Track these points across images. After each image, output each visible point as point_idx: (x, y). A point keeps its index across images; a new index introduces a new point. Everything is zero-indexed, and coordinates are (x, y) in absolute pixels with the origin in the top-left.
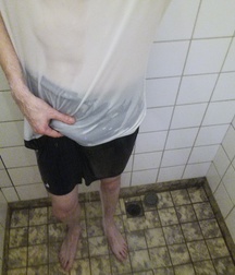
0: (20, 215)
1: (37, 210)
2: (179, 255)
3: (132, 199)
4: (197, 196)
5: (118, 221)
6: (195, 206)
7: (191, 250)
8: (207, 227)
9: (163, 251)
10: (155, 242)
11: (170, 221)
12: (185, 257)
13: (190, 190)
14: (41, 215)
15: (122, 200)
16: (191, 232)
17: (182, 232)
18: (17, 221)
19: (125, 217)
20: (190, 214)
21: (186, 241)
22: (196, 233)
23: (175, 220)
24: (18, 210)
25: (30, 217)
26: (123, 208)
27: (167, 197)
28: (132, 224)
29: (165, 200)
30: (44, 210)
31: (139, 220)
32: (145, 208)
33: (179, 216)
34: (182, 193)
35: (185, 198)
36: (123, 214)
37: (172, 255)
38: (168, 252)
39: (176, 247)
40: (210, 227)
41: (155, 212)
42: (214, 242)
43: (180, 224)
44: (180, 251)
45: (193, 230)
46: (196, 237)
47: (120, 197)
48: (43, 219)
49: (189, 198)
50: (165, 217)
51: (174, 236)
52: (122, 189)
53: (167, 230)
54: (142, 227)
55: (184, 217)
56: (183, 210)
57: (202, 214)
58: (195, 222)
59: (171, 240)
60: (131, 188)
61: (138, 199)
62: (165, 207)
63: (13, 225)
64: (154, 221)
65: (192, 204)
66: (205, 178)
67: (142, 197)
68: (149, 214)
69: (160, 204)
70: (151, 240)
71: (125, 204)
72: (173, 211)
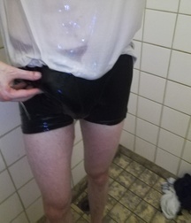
2: (146, 212)
3: (80, 198)
4: (123, 162)
6: (127, 170)
7: (150, 201)
8: (146, 178)
9: (133, 218)
10: (123, 217)
11: (120, 193)
12: (150, 209)
15: (73, 205)
16: (139, 189)
17: (134, 194)
19: (85, 216)
20: (129, 178)
21: (141, 198)
22: (143, 187)
23: (122, 189)
26: (79, 210)
33: (123, 184)
34: (112, 167)
35: (117, 169)
36: (82, 215)
37: (142, 216)
38: (137, 216)
39: (139, 208)
40: (148, 176)
42: (158, 184)
43: (128, 189)
44: (144, 208)
45: (140, 187)
46: (145, 190)
49: (118, 167)
50: (114, 192)
51: (131, 201)
53: (124, 201)
55: (127, 183)
56: (123, 179)
57: (136, 171)
58: (136, 180)
59: (132, 206)
61: (84, 194)
64: (109, 201)
65: (124, 170)
66: (120, 146)
70: (119, 218)
71: (78, 205)
72: (116, 184)
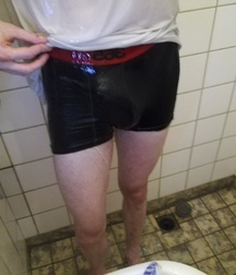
0: (41, 253)
1: (59, 244)
2: (232, 263)
3: (162, 213)
4: (229, 197)
5: (154, 238)
6: (232, 208)
9: (212, 262)
10: (201, 254)
11: (210, 229)
13: (220, 192)
14: (64, 248)
15: (151, 216)
17: (227, 238)
18: (38, 259)
19: (159, 233)
20: (229, 217)
23: (215, 226)
24: (37, 246)
25: (52, 253)
26: (155, 224)
27: (199, 204)
28: (170, 239)
29: (197, 207)
30: (67, 242)
31: (176, 234)
32: (180, 220)
33: (218, 221)
34: (213, 197)
35: (219, 202)
36: (156, 230)
37: (225, 265)
38: (218, 262)
39: (226, 255)
41: (191, 221)
43: (222, 229)
44: (232, 258)
47: (148, 213)
48: (68, 252)
49: (223, 201)
50: (203, 225)
51: (219, 244)
52: (150, 203)
53: (210, 239)
54: (181, 240)
55: (224, 222)
56: (221, 215)
59: (218, 249)
60: (159, 200)
61: (168, 211)
62: (200, 215)
63: (34, 266)
64: (193, 232)
65: (228, 206)
66: (234, 177)
67: (173, 209)
68: (185, 226)
69: (194, 213)
70: (196, 253)
71: (156, 219)
72: (210, 217)
